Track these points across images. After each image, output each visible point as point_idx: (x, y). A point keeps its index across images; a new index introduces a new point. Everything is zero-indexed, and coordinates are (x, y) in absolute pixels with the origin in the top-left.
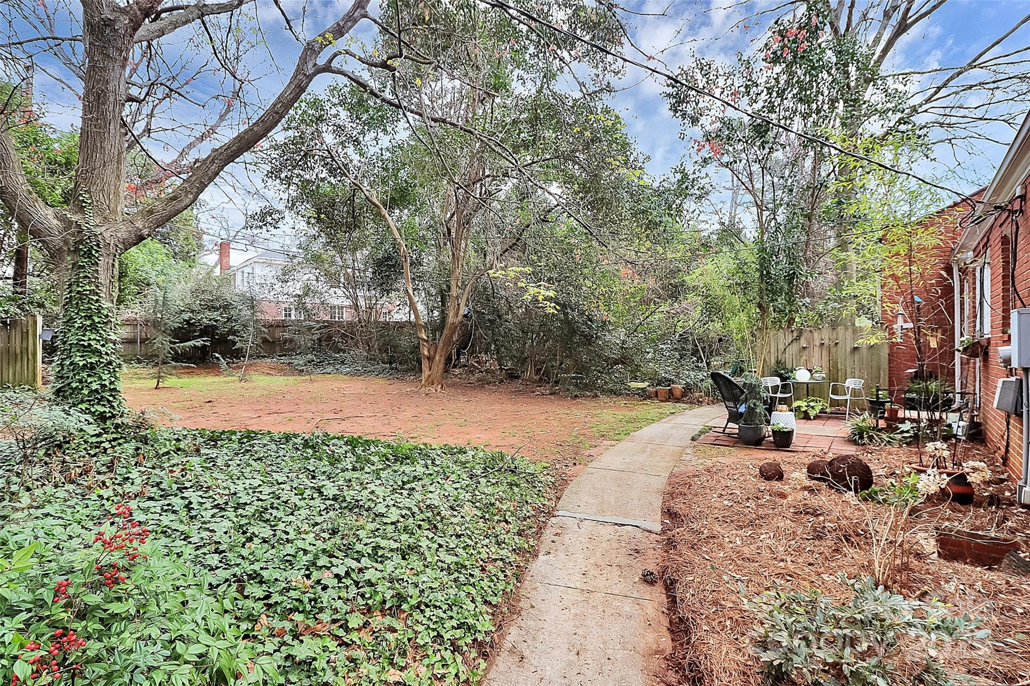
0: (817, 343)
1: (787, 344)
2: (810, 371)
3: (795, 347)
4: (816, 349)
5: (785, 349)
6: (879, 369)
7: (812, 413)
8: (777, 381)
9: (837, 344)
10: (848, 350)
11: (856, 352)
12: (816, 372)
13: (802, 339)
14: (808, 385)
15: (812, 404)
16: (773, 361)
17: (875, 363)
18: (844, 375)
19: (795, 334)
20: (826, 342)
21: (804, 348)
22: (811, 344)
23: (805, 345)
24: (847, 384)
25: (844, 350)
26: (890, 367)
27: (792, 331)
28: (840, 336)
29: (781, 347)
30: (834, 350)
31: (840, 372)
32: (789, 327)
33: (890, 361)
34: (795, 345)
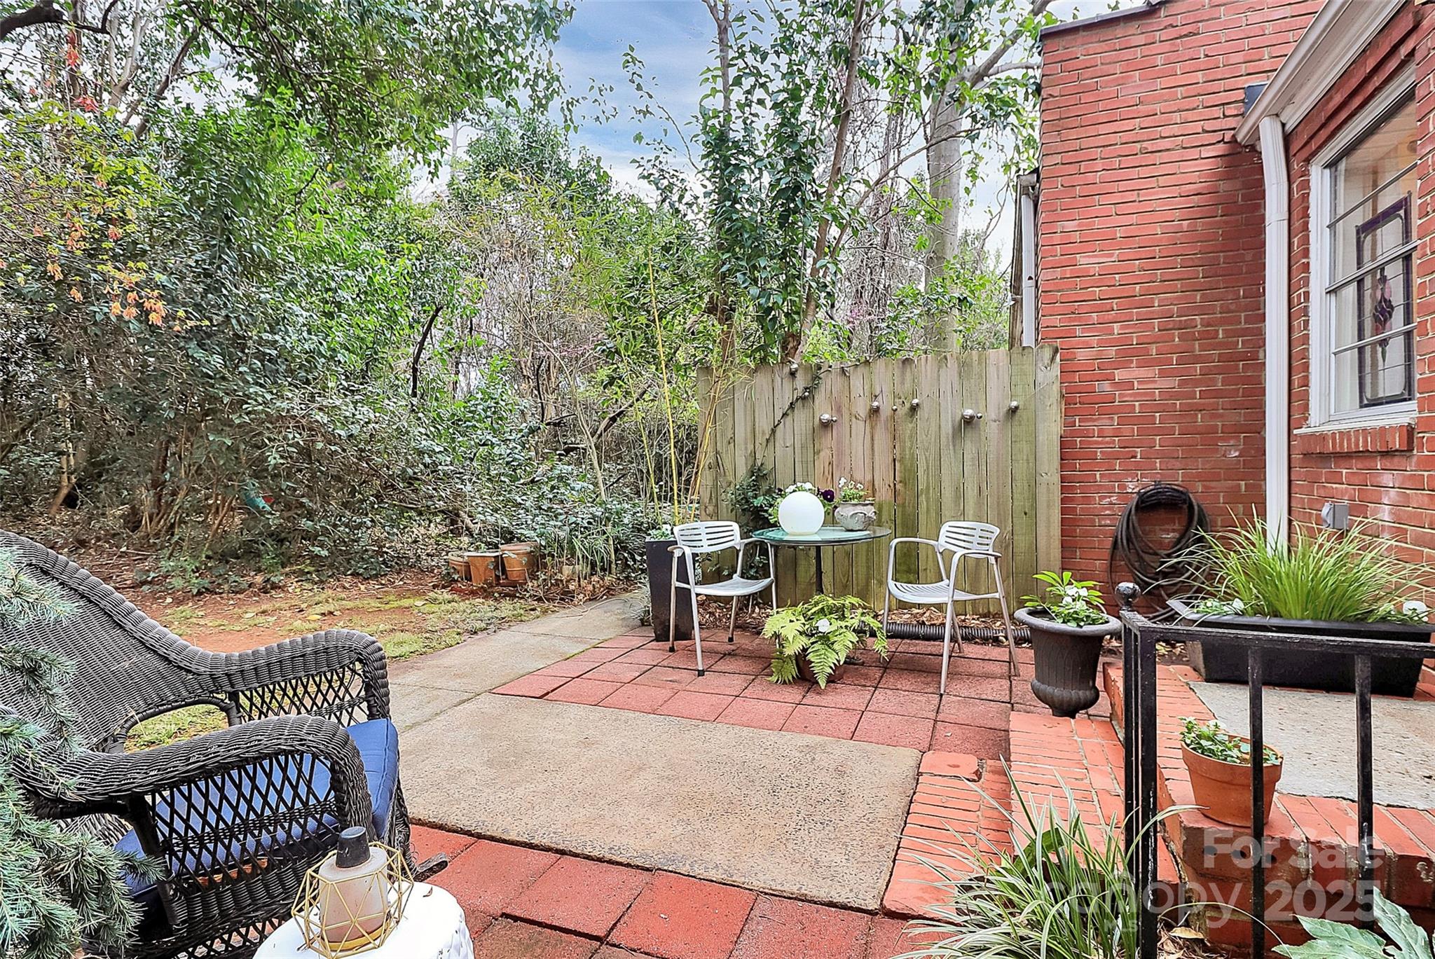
0: (862, 409)
1: (779, 415)
2: (827, 496)
3: (801, 421)
4: (859, 427)
5: (773, 431)
6: (1033, 484)
7: (824, 662)
8: (732, 535)
9: (914, 409)
10: (947, 428)
11: (970, 434)
12: (846, 499)
13: (820, 397)
14: (818, 548)
15: (824, 625)
16: (742, 471)
17: (1021, 470)
18: (933, 508)
19: (801, 382)
20: (885, 404)
21: (826, 425)
22: (845, 411)
23: (826, 417)
24: (942, 543)
25: (934, 428)
26: (1063, 479)
27: (793, 374)
28: (926, 387)
29: (764, 425)
30: (906, 428)
31: (923, 498)
32: (785, 362)
33: (1065, 457)
34: (800, 415)
